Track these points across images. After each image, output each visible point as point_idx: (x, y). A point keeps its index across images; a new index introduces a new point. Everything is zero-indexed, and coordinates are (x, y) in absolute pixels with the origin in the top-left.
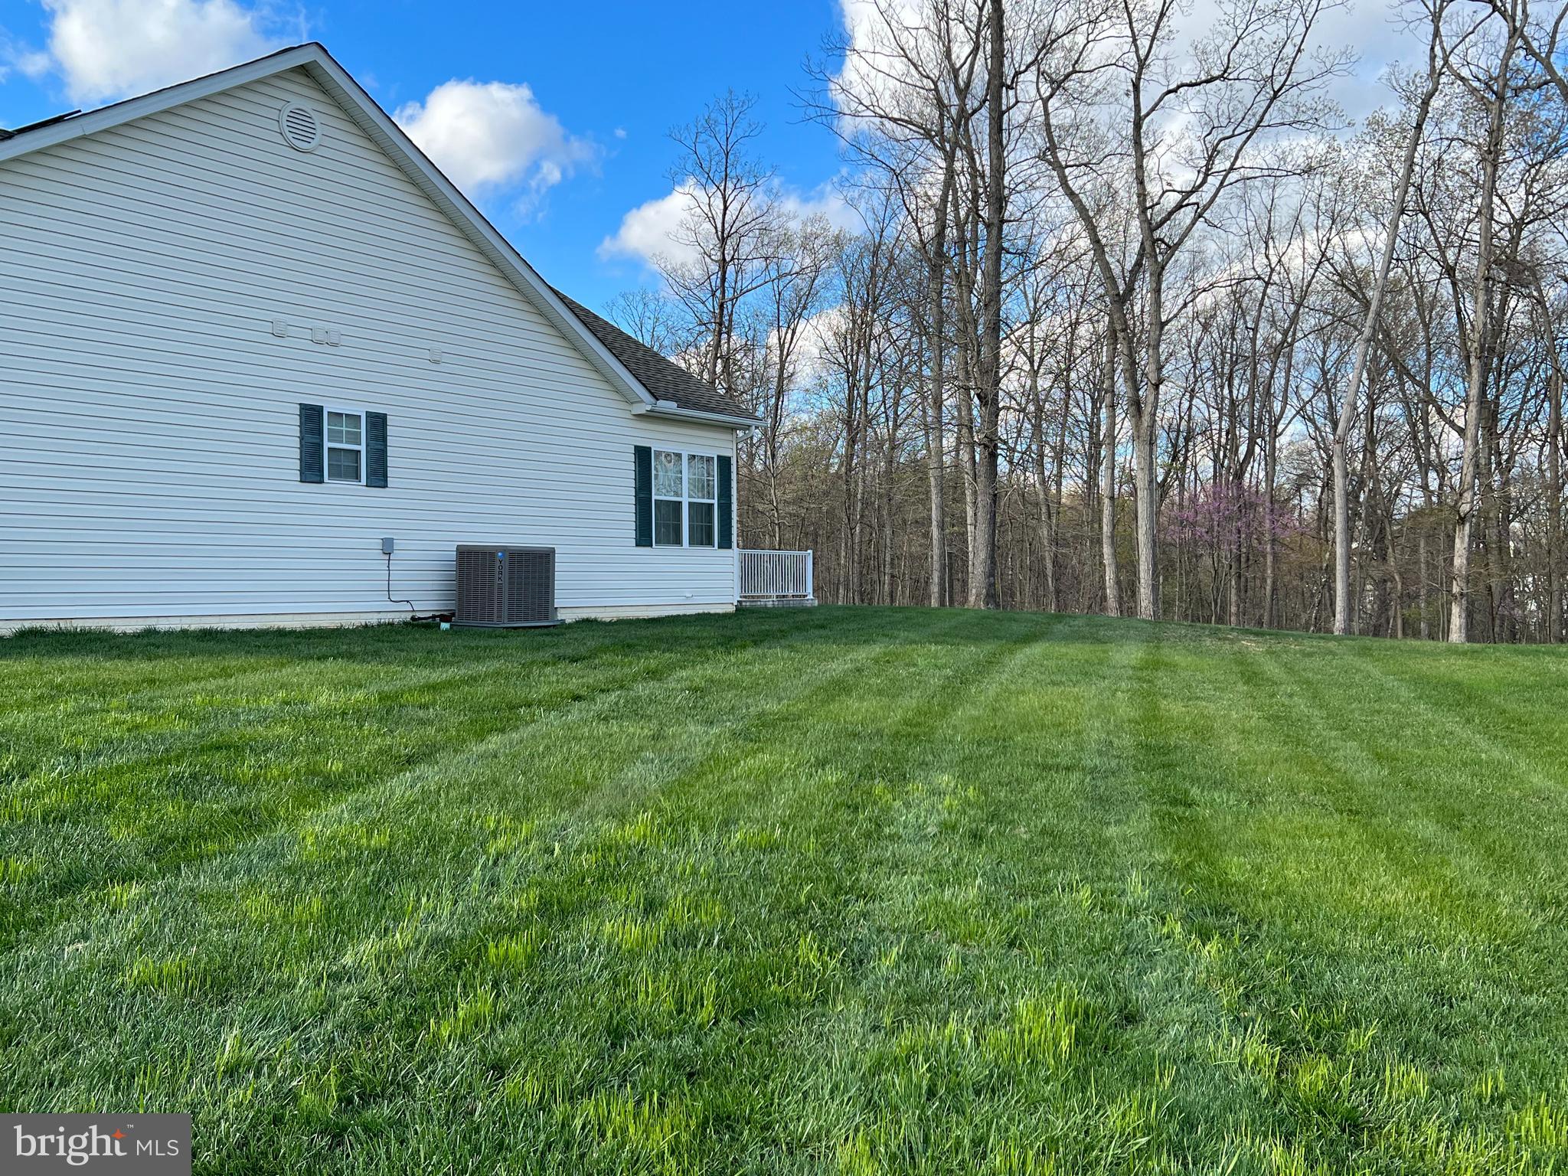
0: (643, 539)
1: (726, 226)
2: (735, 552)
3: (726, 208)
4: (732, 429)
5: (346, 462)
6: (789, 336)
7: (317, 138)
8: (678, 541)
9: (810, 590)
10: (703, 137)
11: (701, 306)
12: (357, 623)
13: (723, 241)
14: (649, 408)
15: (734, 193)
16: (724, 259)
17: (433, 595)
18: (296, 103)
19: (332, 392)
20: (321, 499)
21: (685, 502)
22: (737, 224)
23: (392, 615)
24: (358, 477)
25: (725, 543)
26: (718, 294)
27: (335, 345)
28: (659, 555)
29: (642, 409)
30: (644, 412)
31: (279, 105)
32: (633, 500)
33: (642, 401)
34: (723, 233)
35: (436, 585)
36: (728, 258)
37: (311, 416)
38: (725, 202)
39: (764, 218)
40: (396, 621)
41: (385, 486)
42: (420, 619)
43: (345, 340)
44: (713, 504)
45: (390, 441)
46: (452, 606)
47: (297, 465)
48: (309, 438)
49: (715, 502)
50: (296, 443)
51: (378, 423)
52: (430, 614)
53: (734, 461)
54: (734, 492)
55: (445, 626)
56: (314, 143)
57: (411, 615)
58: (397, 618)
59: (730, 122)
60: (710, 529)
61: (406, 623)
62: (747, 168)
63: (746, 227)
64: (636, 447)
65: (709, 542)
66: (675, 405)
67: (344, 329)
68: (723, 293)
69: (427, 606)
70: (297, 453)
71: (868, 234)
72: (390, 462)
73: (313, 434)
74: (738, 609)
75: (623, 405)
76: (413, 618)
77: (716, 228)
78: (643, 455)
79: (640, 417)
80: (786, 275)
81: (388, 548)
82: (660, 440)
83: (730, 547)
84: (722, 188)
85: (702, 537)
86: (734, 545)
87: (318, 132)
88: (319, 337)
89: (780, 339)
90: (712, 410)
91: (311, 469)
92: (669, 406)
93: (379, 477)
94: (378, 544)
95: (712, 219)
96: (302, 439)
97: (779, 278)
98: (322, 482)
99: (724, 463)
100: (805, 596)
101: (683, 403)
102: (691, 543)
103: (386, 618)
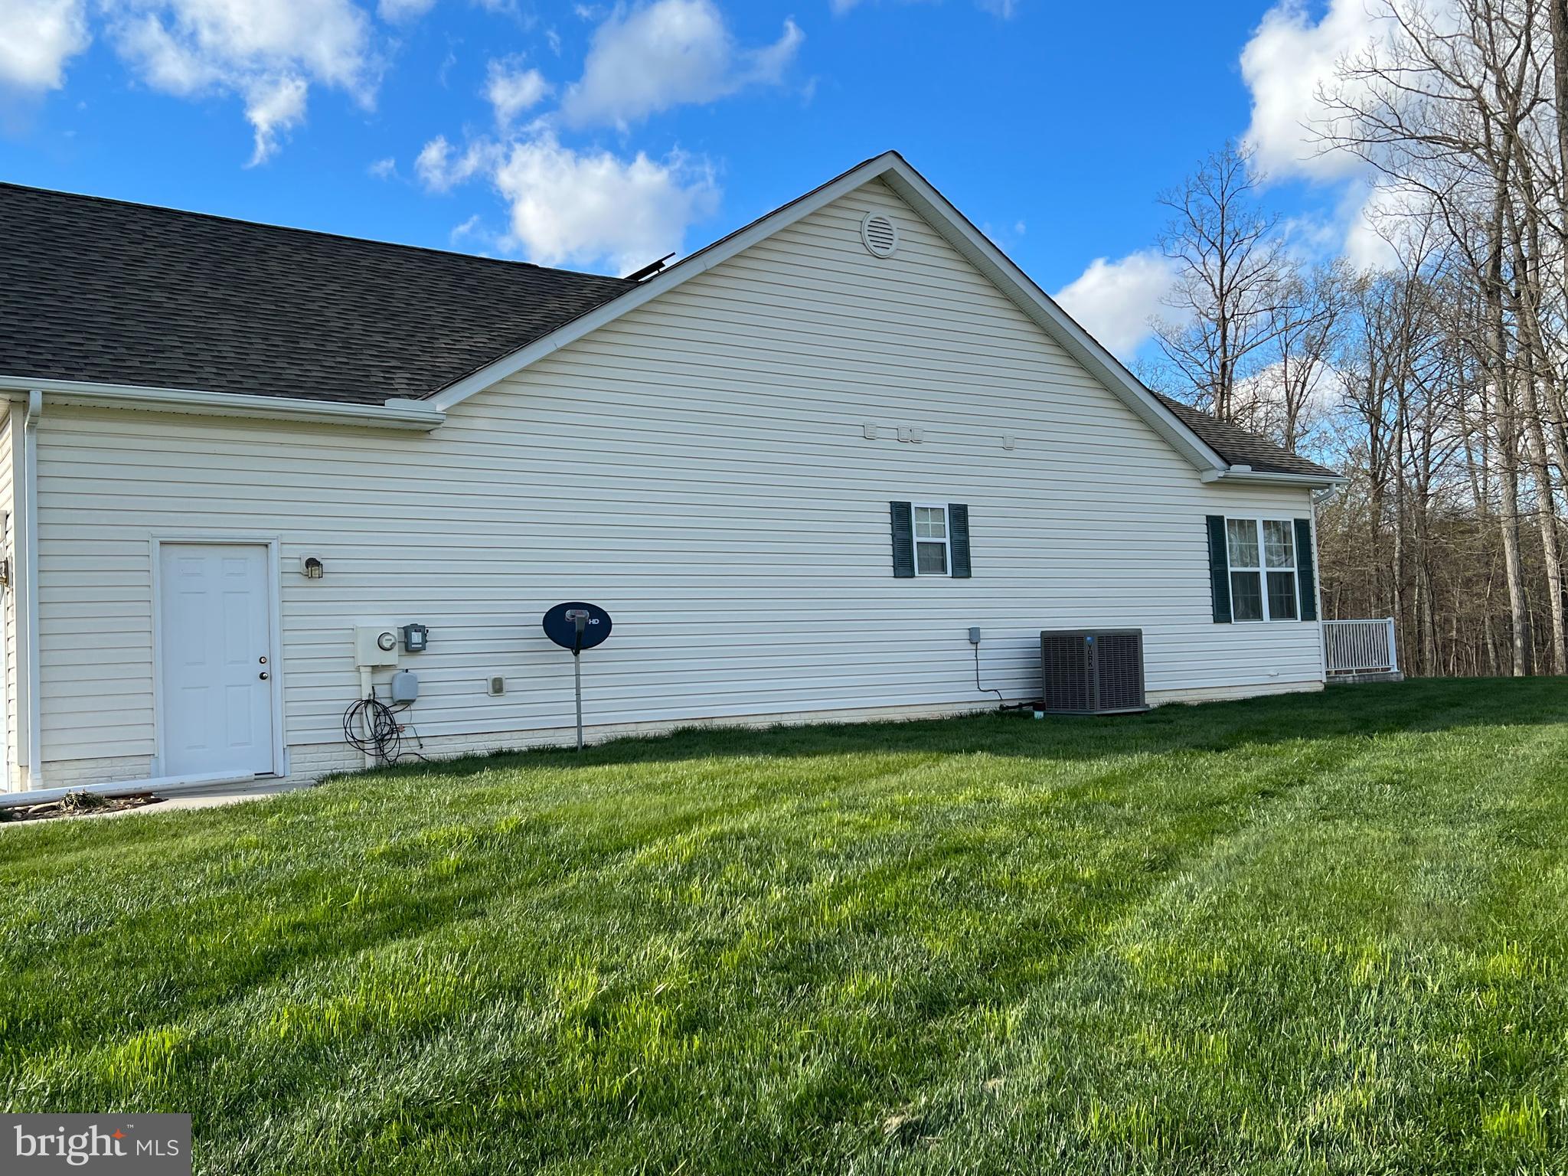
0: (1221, 615)
1: (1225, 281)
2: (1319, 624)
3: (1223, 264)
4: (1307, 489)
5: (934, 554)
6: (1298, 389)
7: (895, 243)
8: (1258, 616)
9: (1393, 661)
10: (1195, 196)
11: (1199, 368)
12: (950, 713)
13: (1222, 297)
14: (1222, 474)
15: (1233, 247)
16: (1224, 317)
17: (1019, 683)
18: (877, 212)
19: (921, 488)
20: (914, 592)
21: (1263, 570)
22: (1238, 279)
23: (982, 705)
24: (944, 569)
25: (1309, 614)
26: (1219, 353)
27: (919, 442)
28: (1240, 630)
29: (1212, 476)
30: (1216, 479)
31: (860, 216)
32: (1208, 574)
33: (1214, 468)
34: (1221, 290)
35: (1018, 673)
36: (1228, 316)
37: (901, 513)
38: (1222, 258)
39: (1266, 270)
40: (987, 710)
41: (969, 576)
42: (1008, 707)
43: (926, 437)
44: (1292, 573)
45: (971, 531)
46: (1038, 693)
47: (890, 561)
48: (900, 535)
49: (1295, 570)
50: (889, 539)
51: (959, 515)
52: (1016, 703)
53: (1313, 525)
54: (1315, 557)
55: (1039, 714)
56: (892, 249)
57: (998, 705)
58: (988, 708)
59: (1225, 175)
60: (1292, 599)
61: (996, 712)
62: (1246, 220)
63: (1246, 281)
64: (1208, 517)
65: (1291, 615)
66: (1248, 468)
67: (926, 426)
68: (1225, 351)
69: (1013, 693)
70: (889, 550)
71: (1401, 267)
72: (973, 552)
73: (903, 530)
74: (1327, 687)
75: (1190, 475)
76: (1001, 707)
77: (1213, 285)
78: (1215, 525)
79: (1211, 485)
80: (1294, 325)
81: (974, 637)
82: (1233, 507)
83: (1314, 618)
84: (1218, 245)
85: (1283, 609)
86: (1319, 616)
87: (896, 238)
88: (905, 435)
89: (1287, 392)
90: (1287, 471)
91: (903, 566)
92: (1242, 470)
93: (963, 567)
94: (965, 635)
95: (1208, 278)
96: (893, 536)
97: (1286, 329)
98: (913, 576)
99: (1302, 526)
100: (1389, 669)
101: (1257, 466)
102: (1272, 616)
103: (977, 708)
